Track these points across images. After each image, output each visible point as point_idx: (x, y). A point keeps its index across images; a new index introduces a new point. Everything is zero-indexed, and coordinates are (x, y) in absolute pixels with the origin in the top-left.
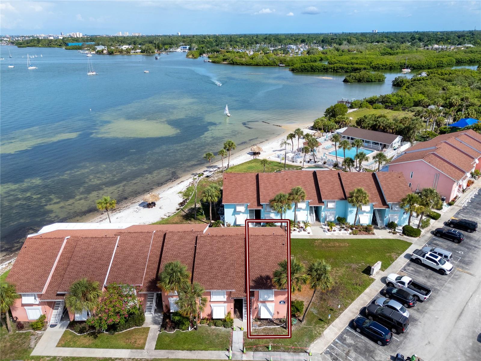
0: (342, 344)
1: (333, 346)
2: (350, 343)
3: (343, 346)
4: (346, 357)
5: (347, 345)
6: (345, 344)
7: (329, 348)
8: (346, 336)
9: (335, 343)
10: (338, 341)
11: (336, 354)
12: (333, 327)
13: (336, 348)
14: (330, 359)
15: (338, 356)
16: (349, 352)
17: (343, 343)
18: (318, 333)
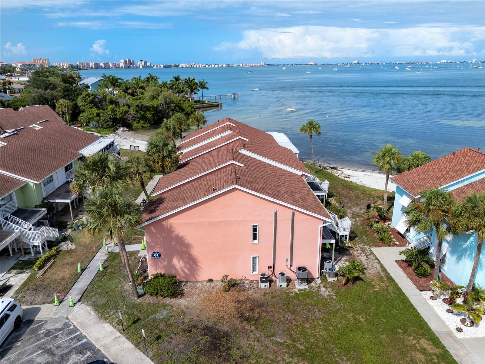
0: (74, 346)
1: (76, 334)
2: (68, 360)
3: (67, 348)
4: (44, 349)
5: (67, 353)
6: (71, 351)
7: (73, 328)
8: (86, 356)
9: (80, 337)
10: (81, 342)
11: (56, 337)
12: (113, 337)
13: (69, 338)
14: (52, 327)
15: (52, 338)
16: (52, 354)
17: (74, 348)
18: (110, 316)
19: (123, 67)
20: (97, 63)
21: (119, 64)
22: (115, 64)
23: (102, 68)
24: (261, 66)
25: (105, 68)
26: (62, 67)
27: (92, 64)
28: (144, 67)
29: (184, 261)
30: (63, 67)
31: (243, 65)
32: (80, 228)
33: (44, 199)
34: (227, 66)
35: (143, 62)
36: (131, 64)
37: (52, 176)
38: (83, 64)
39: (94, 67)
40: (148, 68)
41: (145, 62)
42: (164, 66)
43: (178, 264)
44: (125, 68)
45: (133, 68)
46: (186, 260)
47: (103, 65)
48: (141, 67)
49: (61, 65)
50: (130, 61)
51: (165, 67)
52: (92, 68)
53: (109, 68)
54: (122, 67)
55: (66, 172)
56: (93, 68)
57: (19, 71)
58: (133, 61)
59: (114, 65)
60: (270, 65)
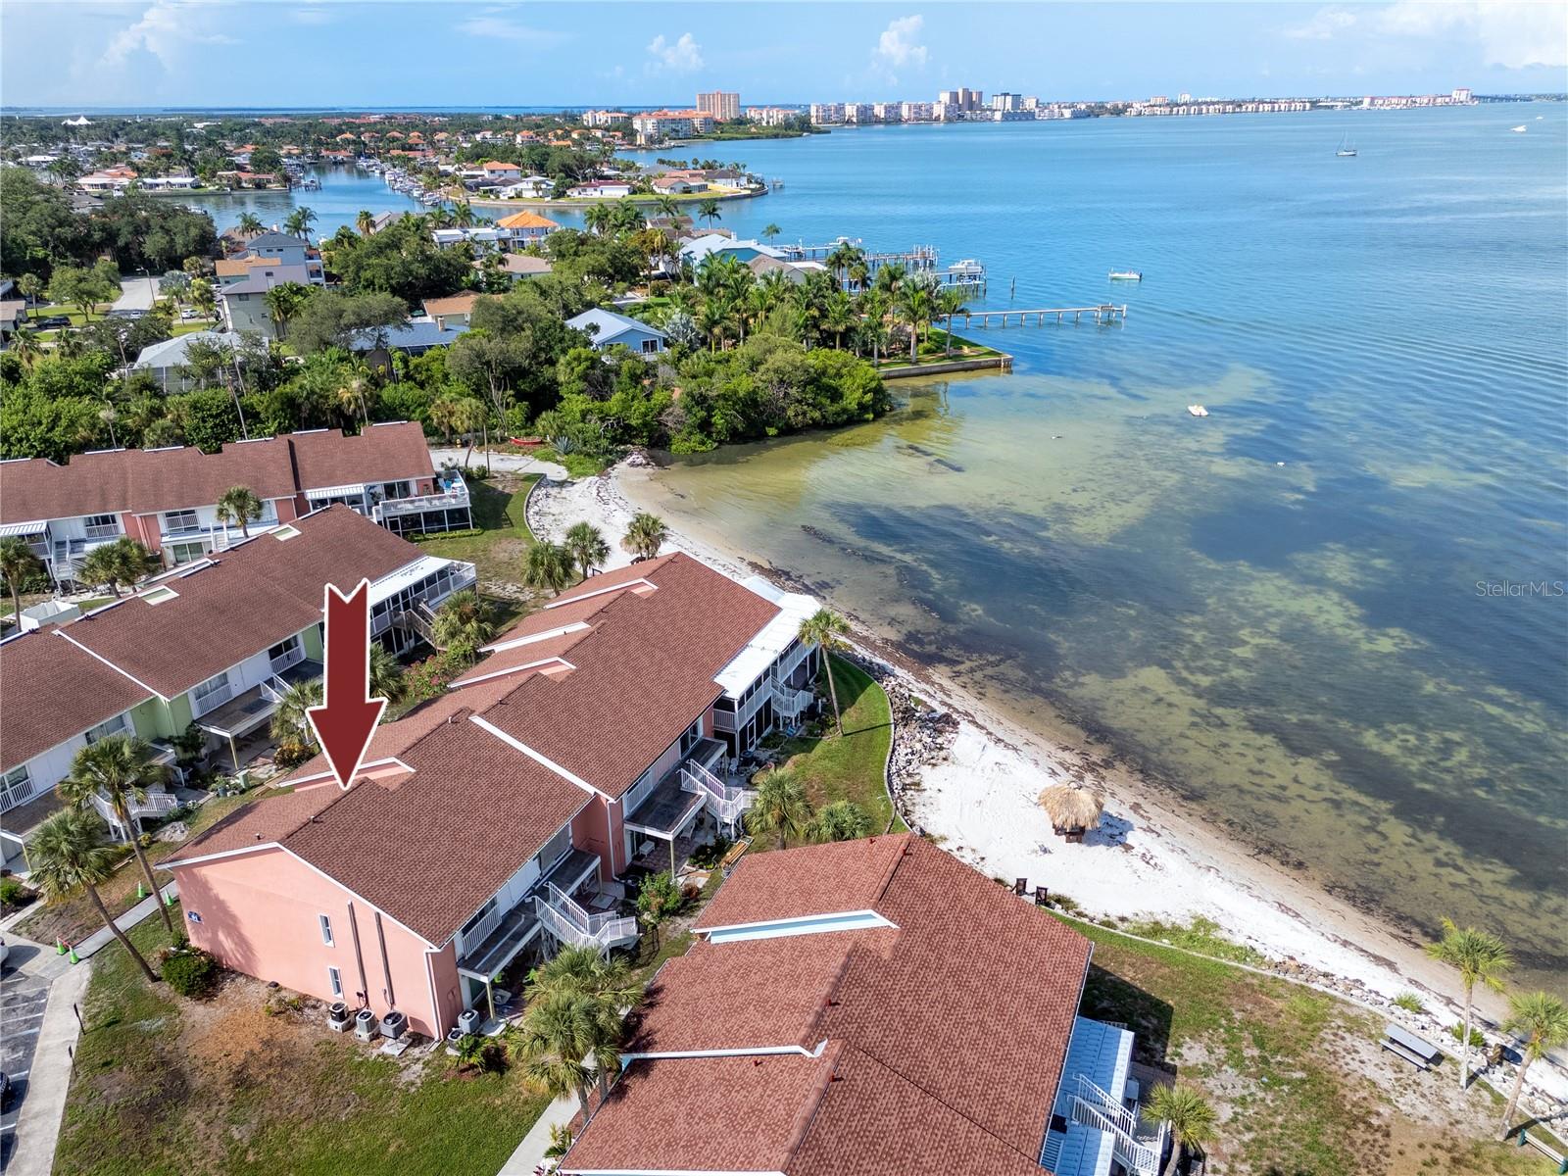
1: (35, 1015)
7: (41, 1005)
9: (35, 1024)
10: (29, 1032)
11: (15, 1010)
13: (24, 1018)
19: (942, 117)
20: (865, 107)
21: (930, 110)
22: (920, 107)
23: (878, 121)
24: (1451, 106)
25: (886, 122)
26: (764, 124)
27: (850, 111)
28: (1006, 117)
29: (233, 940)
30: (768, 122)
31: (1372, 103)
32: (229, 794)
33: (194, 721)
34: (1308, 105)
35: (1009, 99)
36: (971, 106)
37: (225, 674)
38: (825, 111)
39: (855, 120)
40: (1020, 120)
41: (1017, 98)
42: (1073, 113)
43: (227, 944)
44: (949, 120)
45: (972, 120)
46: (237, 940)
47: (883, 111)
48: (998, 116)
49: (765, 115)
50: (968, 94)
51: (1077, 115)
52: (849, 122)
53: (899, 120)
54: (937, 119)
55: (272, 658)
56: (852, 122)
57: (643, 142)
58: (980, 94)
59: (915, 113)
60: (1494, 99)
